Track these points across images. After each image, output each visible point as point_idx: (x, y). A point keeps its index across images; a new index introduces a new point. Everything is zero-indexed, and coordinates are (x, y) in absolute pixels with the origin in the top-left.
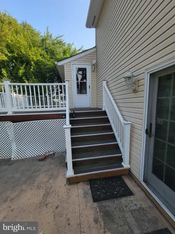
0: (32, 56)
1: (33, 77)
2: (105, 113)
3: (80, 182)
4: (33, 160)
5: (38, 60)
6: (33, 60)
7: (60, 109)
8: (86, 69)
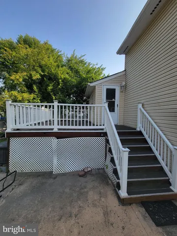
0: (60, 75)
1: (60, 93)
2: (140, 133)
3: (133, 204)
4: (74, 175)
5: (64, 78)
6: (61, 79)
7: (99, 127)
8: (115, 89)
